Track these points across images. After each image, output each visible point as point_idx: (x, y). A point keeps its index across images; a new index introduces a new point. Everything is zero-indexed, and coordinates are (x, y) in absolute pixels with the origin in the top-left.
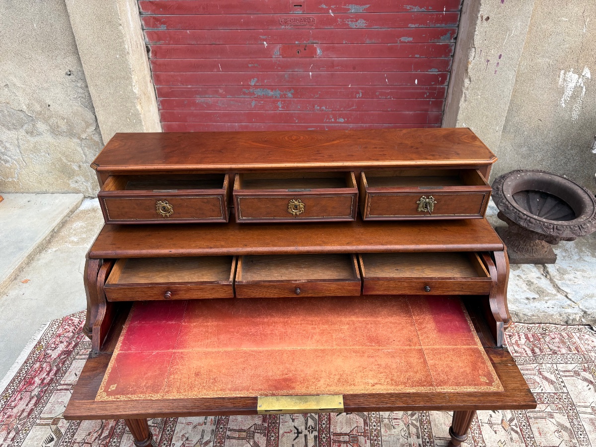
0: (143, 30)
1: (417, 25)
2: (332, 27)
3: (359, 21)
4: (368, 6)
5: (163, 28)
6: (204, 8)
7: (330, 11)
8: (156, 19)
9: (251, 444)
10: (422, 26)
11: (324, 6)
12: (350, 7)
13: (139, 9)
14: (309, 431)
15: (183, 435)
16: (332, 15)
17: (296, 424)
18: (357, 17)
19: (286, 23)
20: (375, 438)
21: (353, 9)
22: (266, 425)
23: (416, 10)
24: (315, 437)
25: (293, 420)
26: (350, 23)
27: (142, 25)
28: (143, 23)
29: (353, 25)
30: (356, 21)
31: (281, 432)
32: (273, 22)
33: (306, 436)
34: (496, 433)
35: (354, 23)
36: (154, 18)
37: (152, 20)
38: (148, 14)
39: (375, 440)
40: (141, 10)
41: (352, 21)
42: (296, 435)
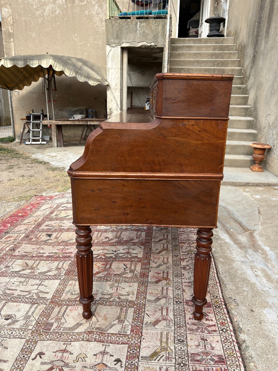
9: (113, 238)
14: (116, 254)
17: (121, 250)
20: (105, 279)
22: (123, 241)
24: (112, 257)
25: (124, 249)
31: (117, 246)
33: (113, 254)
34: (95, 355)
39: (104, 279)
42: (115, 251)
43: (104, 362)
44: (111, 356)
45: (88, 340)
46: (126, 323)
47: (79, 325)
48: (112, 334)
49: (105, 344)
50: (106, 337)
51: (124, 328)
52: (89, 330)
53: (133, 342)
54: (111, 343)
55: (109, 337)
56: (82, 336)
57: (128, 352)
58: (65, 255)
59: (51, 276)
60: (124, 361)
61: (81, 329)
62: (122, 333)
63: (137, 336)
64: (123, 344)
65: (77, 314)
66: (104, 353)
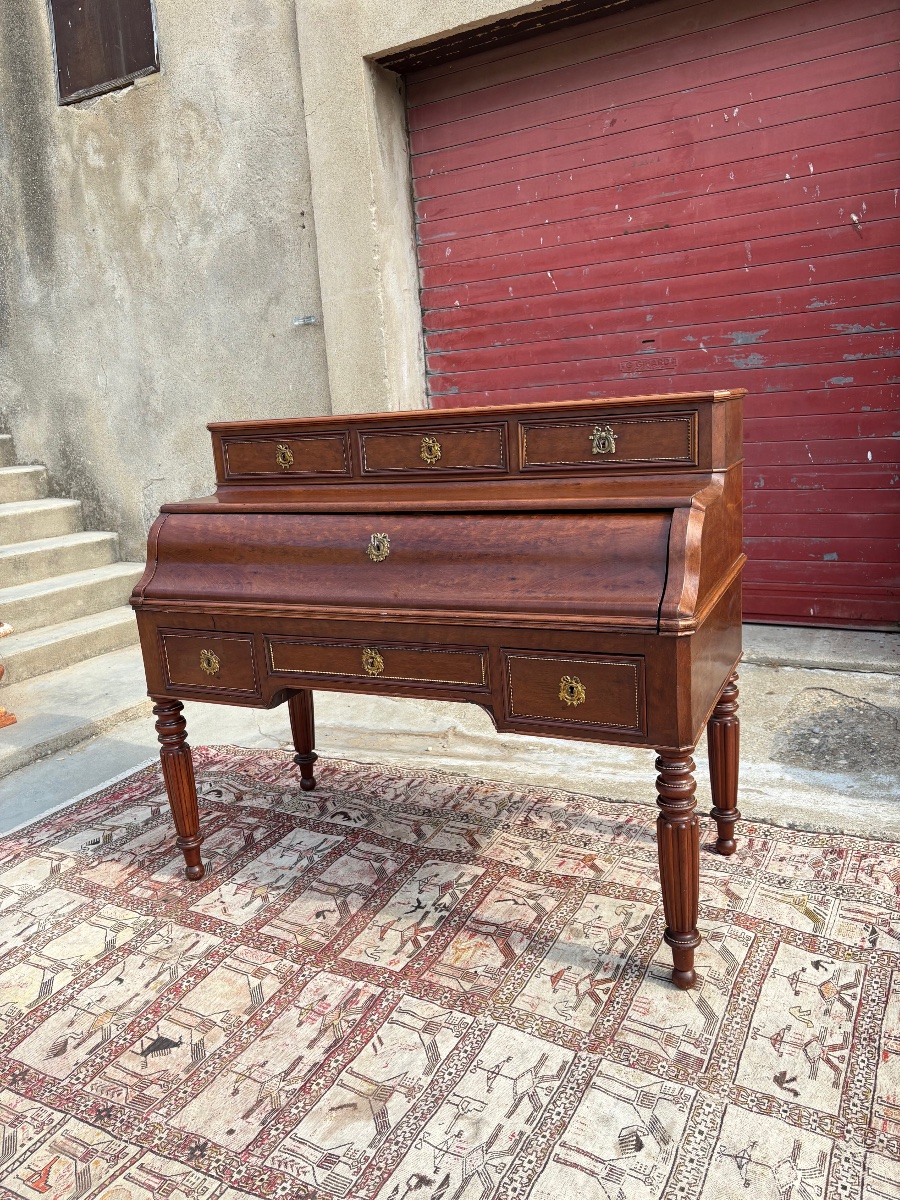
0: (428, 395)
1: (859, 356)
2: (706, 370)
3: (751, 357)
4: (765, 331)
5: (453, 391)
6: (510, 358)
7: (701, 345)
8: (446, 380)
9: (338, 902)
10: (871, 356)
11: (691, 339)
12: (734, 335)
13: (426, 366)
14: (436, 909)
15: (253, 874)
16: (705, 350)
17: (421, 897)
18: (747, 350)
19: (629, 369)
20: (543, 941)
21: (740, 338)
22: (375, 888)
23: (854, 331)
24: (442, 918)
25: (421, 892)
26: (735, 360)
27: (427, 389)
28: (429, 385)
29: (741, 364)
30: (747, 357)
31: (392, 901)
32: (610, 369)
33: (427, 913)
34: (797, 994)
35: (742, 360)
36: (444, 378)
37: (441, 381)
38: (436, 373)
39: (541, 943)
40: (429, 369)
41: (738, 358)
42: (413, 908)
43: (819, 983)
44: (804, 970)
45: (758, 996)
46: (724, 930)
47: (702, 1005)
48: (747, 957)
49: (770, 973)
50: (752, 968)
51: (737, 937)
52: (730, 987)
53: (776, 935)
54: (769, 965)
55: (754, 964)
56: (740, 1001)
57: (797, 946)
58: (359, 1005)
59: (460, 1046)
60: (816, 957)
61: (718, 1003)
62: (750, 942)
63: (762, 925)
64: (776, 949)
65: (666, 1002)
66: (794, 979)
